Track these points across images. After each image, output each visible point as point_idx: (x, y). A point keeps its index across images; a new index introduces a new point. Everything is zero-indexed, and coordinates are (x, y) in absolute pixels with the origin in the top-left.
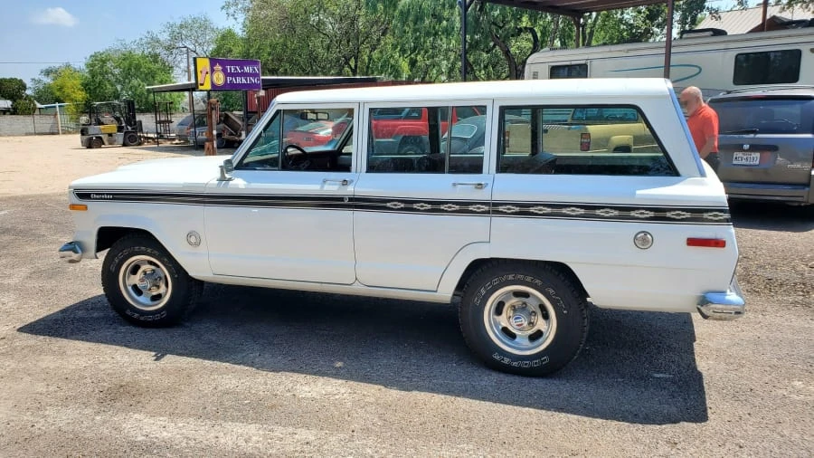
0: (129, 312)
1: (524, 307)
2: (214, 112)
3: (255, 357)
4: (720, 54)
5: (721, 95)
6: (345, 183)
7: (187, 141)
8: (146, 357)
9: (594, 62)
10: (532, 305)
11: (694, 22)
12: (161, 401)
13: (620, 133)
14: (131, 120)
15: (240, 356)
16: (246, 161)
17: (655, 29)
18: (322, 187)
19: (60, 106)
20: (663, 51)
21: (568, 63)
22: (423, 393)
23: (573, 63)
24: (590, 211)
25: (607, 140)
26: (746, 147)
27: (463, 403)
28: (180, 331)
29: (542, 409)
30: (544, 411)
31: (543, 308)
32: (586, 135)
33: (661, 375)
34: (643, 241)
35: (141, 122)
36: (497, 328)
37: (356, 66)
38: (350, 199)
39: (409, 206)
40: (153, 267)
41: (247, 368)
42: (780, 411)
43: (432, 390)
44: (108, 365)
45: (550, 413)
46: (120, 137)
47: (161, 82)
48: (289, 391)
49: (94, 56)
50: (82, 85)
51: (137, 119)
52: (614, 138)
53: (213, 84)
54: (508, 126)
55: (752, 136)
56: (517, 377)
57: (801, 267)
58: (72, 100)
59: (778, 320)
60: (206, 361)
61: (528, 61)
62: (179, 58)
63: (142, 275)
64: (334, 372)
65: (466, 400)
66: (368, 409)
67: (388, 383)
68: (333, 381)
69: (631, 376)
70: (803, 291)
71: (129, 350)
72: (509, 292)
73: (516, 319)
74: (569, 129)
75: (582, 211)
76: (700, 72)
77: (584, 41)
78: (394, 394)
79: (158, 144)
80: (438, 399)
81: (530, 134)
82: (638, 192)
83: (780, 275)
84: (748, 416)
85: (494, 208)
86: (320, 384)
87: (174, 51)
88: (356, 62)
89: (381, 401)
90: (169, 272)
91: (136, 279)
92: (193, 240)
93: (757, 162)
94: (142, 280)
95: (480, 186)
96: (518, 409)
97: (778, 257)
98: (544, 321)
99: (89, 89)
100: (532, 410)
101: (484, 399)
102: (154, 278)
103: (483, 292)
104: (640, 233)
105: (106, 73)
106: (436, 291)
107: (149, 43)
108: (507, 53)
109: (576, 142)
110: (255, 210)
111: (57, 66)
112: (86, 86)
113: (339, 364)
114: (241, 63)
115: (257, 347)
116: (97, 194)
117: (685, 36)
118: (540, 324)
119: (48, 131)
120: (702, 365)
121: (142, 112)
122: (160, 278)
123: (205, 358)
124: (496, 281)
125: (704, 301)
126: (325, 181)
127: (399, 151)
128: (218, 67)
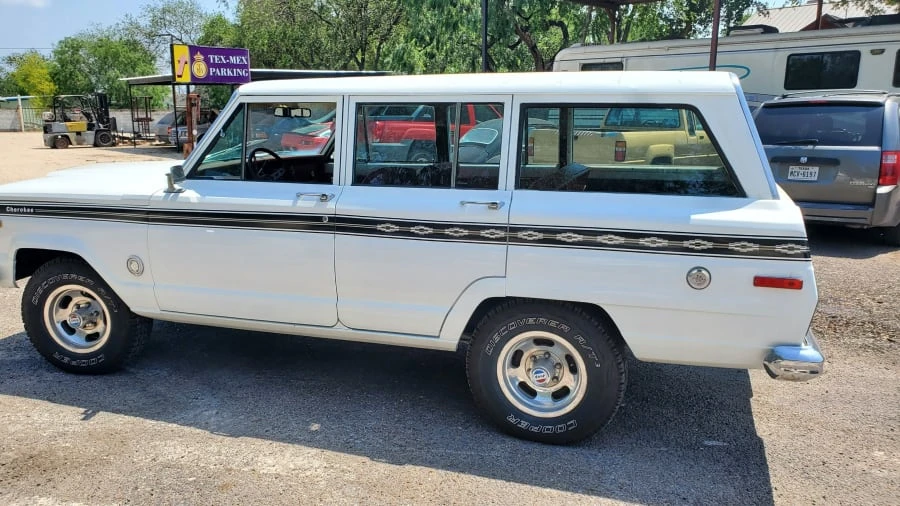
0: (57, 356)
1: (547, 356)
2: (194, 109)
3: (210, 417)
4: (771, 54)
5: (776, 100)
6: (324, 197)
7: (168, 142)
8: (70, 415)
9: (630, 61)
10: (557, 355)
11: (740, 17)
12: (79, 478)
13: (660, 141)
14: (103, 117)
15: (191, 414)
16: (201, 168)
17: (698, 26)
18: (295, 203)
19: (22, 99)
20: (708, 49)
21: (602, 61)
22: (418, 468)
23: (607, 61)
24: (632, 240)
25: (645, 149)
26: (804, 160)
27: (469, 481)
28: (122, 379)
29: (567, 490)
30: (569, 494)
31: (570, 359)
32: (622, 143)
33: (714, 443)
34: (698, 279)
35: (114, 119)
36: (513, 383)
37: (363, 60)
38: (331, 219)
39: (405, 229)
40: (89, 300)
41: (198, 431)
42: (861, 493)
43: (431, 464)
44: (19, 426)
45: (577, 496)
46: (90, 136)
47: (143, 74)
48: (247, 464)
49: (65, 43)
50: (50, 74)
51: (111, 116)
52: (652, 147)
53: (193, 76)
54: (532, 131)
55: (810, 147)
56: (536, 445)
57: (868, 302)
58: (39, 92)
59: (848, 369)
60: (148, 421)
61: (557, 58)
62: (162, 47)
63: (75, 309)
64: (308, 438)
65: (472, 477)
66: (347, 490)
67: (375, 454)
68: (306, 450)
69: (677, 443)
70: (872, 332)
71: (52, 405)
72: (528, 339)
73: (536, 373)
74: (602, 135)
75: (621, 240)
76: (748, 74)
77: (619, 37)
78: (382, 469)
79: (135, 144)
80: (437, 475)
81: (558, 141)
82: (693, 217)
83: (846, 313)
84: (822, 499)
85: (512, 234)
86: (288, 455)
87: (157, 38)
88: (363, 54)
89: (364, 480)
90: (108, 306)
91: (65, 314)
92: (134, 266)
93: (816, 179)
94: (73, 316)
95: (494, 205)
96: (537, 489)
97: (841, 290)
98: (571, 376)
99: (58, 79)
100: (554, 492)
101: (494, 476)
102: (89, 313)
103: (497, 338)
104: (694, 269)
105: (78, 61)
106: (438, 337)
107: (127, 29)
108: (533, 48)
109: (611, 150)
110: (211, 231)
111: (22, 52)
112: (54, 77)
113: (315, 427)
114: (227, 53)
115: (214, 402)
116: (14, 207)
117: (732, 33)
118: (567, 380)
119: (8, 127)
120: (762, 429)
121: (121, 108)
122: (98, 313)
123: (147, 417)
124: (513, 326)
125: (772, 356)
126: (299, 195)
127: (408, 158)
128: (199, 56)
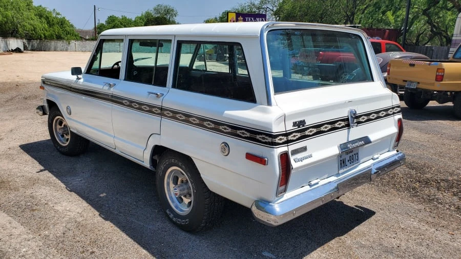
6: (110, 86)
18: (109, 89)
24: (201, 122)
32: (441, 70)
38: (112, 96)
39: (131, 104)
46: (215, 56)
73: (175, 189)
74: (429, 64)
75: (198, 122)
82: (226, 112)
85: (162, 112)
92: (68, 110)
95: (157, 95)
103: (162, 167)
106: (143, 162)
124: (167, 162)
128: (241, 18)
